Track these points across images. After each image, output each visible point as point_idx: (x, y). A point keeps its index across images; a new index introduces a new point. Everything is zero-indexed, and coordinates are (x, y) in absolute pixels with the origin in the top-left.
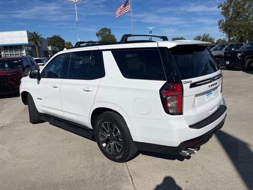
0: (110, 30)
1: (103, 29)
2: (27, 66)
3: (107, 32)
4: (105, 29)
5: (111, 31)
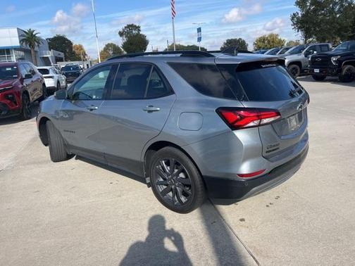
0: (139, 27)
1: (129, 26)
2: (26, 75)
3: (135, 30)
4: (132, 26)
5: (141, 29)
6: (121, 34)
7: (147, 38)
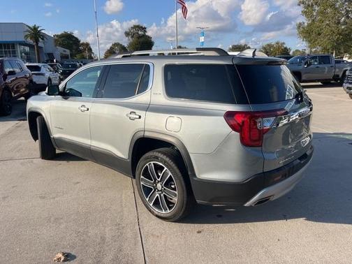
0: (145, 28)
1: (135, 27)
3: (141, 31)
4: (138, 27)
6: (127, 34)
7: (153, 40)
